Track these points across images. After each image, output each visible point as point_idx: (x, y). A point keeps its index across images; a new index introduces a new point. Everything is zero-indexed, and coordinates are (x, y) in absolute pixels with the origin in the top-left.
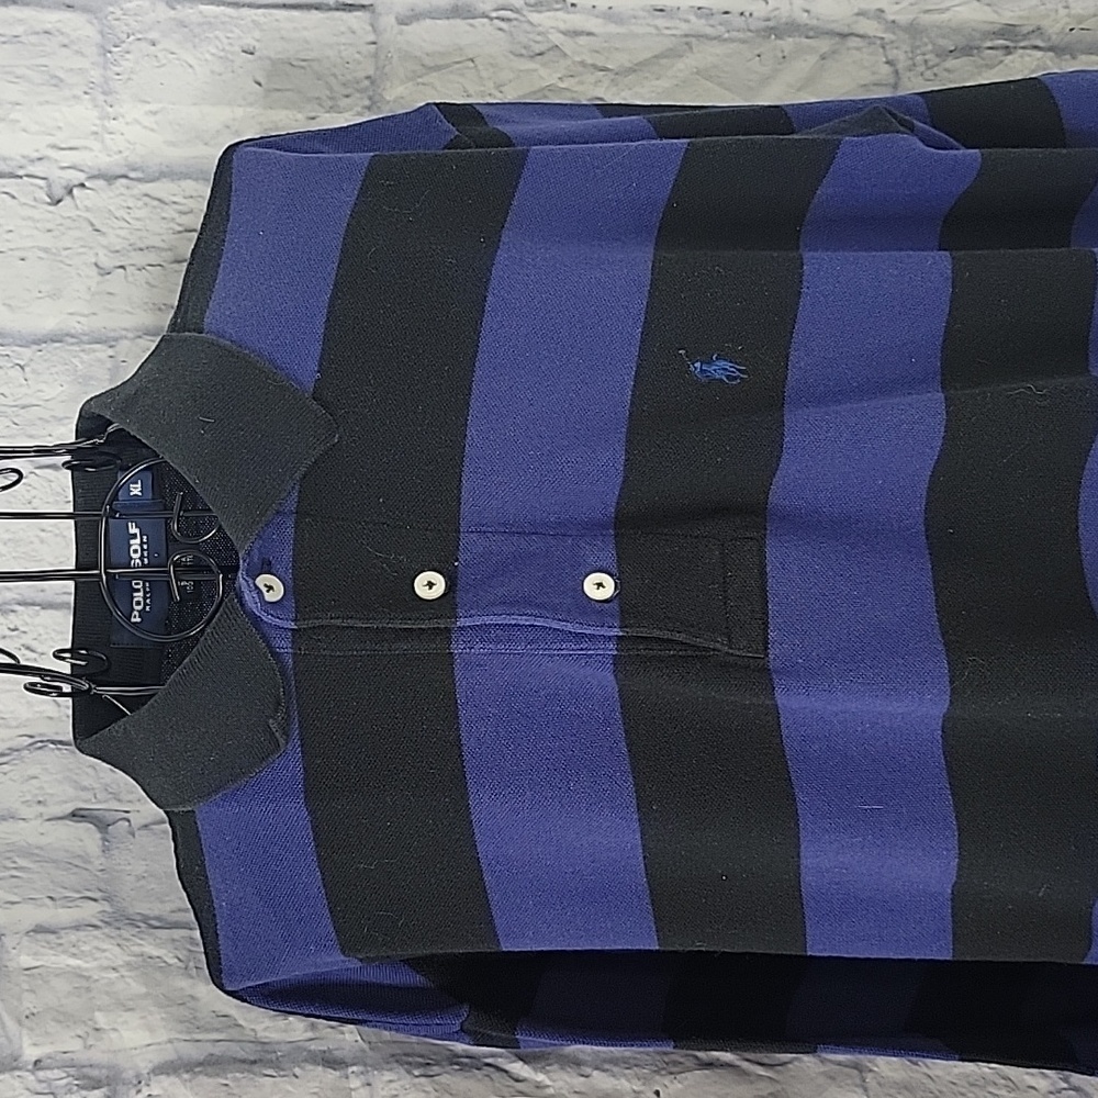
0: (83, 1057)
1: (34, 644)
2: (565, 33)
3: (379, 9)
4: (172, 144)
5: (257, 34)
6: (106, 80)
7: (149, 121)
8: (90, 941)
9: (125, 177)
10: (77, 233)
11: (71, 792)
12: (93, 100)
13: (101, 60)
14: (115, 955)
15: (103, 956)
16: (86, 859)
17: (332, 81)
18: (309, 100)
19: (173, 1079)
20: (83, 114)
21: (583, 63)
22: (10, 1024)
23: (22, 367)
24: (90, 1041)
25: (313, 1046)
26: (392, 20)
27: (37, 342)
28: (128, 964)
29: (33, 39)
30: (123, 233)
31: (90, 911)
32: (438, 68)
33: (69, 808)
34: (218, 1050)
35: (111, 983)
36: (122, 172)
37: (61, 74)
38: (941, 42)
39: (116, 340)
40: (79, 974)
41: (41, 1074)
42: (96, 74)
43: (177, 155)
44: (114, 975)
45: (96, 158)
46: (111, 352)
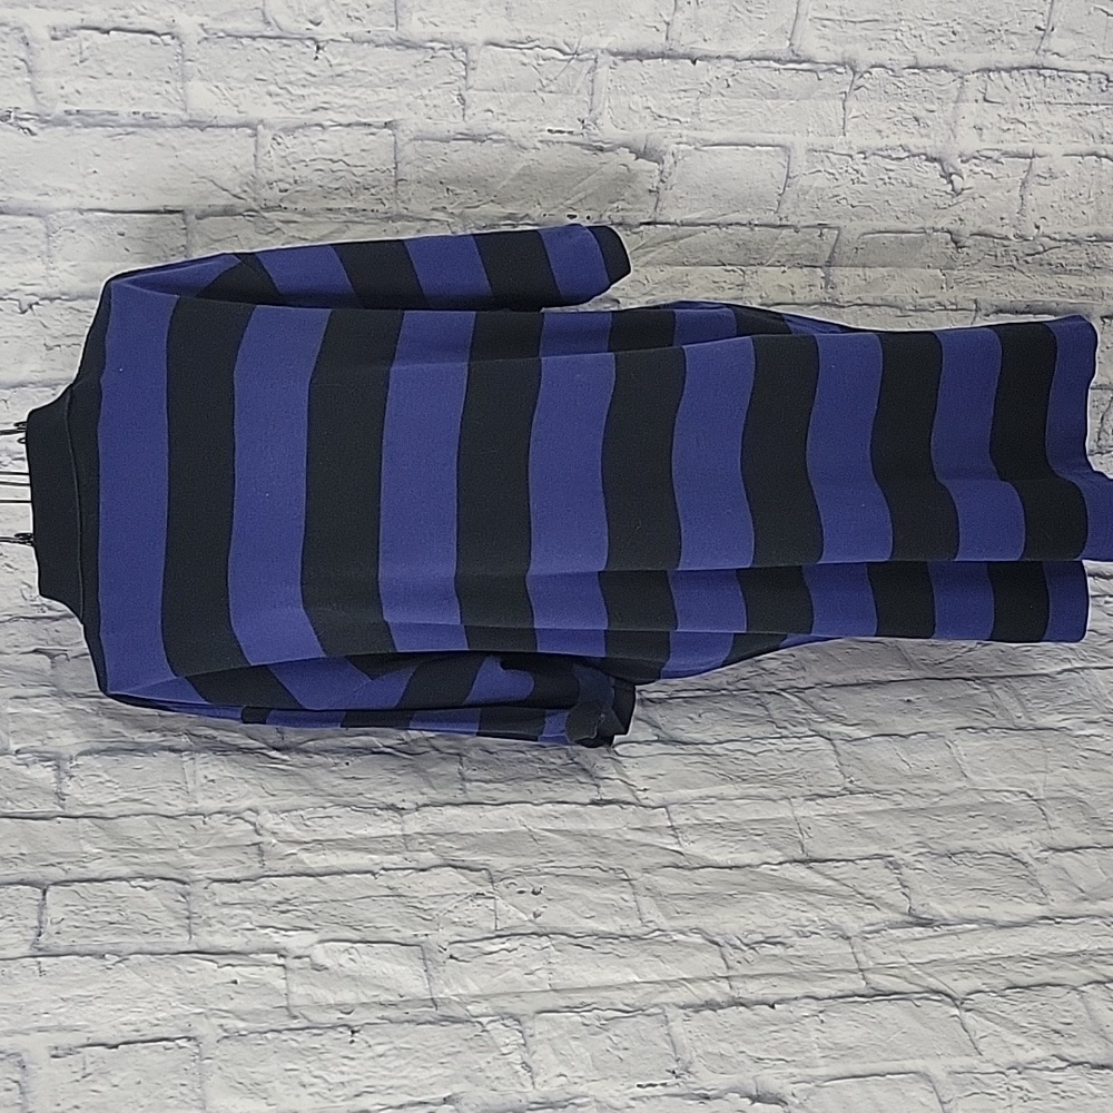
0: (42, 749)
1: (11, 564)
2: (282, 222)
3: (187, 212)
4: (82, 281)
5: (125, 226)
6: (49, 250)
7: (72, 270)
8: (44, 702)
9: (59, 298)
10: (34, 328)
11: (33, 640)
12: (43, 260)
13: (46, 240)
14: (58, 707)
15: (51, 709)
16: (43, 671)
17: (165, 248)
18: (154, 258)
19: (89, 757)
20: (38, 267)
21: (293, 237)
22: (4, 735)
23: (6, 401)
24: (45, 742)
25: (164, 744)
26: (193, 217)
27: (14, 387)
28: (66, 712)
29: (13, 231)
30: (59, 327)
31: (44, 691)
32: (219, 241)
33: (33, 648)
34: (112, 745)
35: (56, 719)
36: (58, 296)
37: (27, 248)
38: (479, 222)
39: (56, 385)
40: (39, 716)
41: (20, 756)
42: (44, 247)
43: (85, 287)
44: (57, 716)
45: (43, 289)
46: (53, 392)
